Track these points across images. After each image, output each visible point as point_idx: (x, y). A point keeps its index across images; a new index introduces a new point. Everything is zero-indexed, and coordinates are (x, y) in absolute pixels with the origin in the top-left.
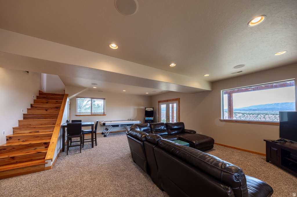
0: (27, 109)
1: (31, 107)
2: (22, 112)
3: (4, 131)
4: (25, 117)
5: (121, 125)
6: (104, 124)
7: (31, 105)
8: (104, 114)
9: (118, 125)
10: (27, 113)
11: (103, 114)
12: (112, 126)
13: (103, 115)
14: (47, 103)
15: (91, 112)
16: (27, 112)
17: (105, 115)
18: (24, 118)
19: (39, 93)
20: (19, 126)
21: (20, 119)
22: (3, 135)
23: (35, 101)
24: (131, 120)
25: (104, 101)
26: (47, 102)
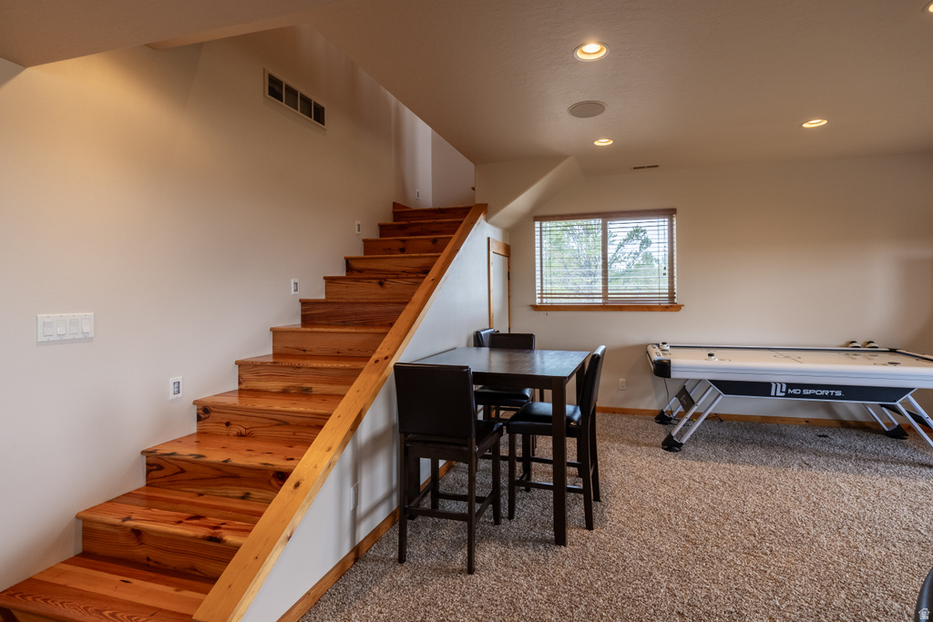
0: (325, 278)
1: (347, 271)
2: (293, 292)
3: (179, 379)
4: (311, 313)
5: (790, 386)
6: (663, 369)
7: (348, 260)
8: (671, 305)
9: (768, 385)
10: (323, 297)
11: (666, 303)
12: (717, 383)
13: (666, 308)
14: (402, 250)
15: (605, 289)
16: (326, 293)
17: (678, 308)
18: (307, 320)
19: (394, 213)
20: (275, 355)
21: (280, 325)
22: (172, 396)
23: (368, 245)
24: (870, 348)
25: (671, 226)
26: (400, 245)
